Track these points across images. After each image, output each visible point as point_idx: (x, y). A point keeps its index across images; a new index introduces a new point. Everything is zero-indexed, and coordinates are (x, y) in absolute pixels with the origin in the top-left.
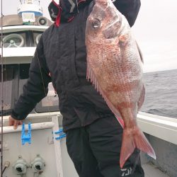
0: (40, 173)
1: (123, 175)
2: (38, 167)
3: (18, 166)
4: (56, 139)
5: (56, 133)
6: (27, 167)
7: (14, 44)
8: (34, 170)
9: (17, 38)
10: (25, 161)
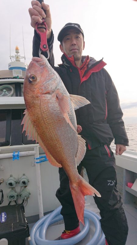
0: (25, 187)
1: (109, 185)
2: (24, 183)
3: (10, 182)
4: (37, 163)
5: (37, 159)
6: (16, 183)
7: (6, 92)
8: (21, 184)
9: (8, 88)
10: (15, 179)
